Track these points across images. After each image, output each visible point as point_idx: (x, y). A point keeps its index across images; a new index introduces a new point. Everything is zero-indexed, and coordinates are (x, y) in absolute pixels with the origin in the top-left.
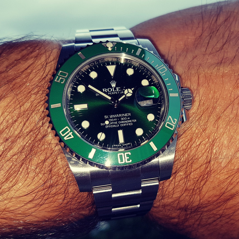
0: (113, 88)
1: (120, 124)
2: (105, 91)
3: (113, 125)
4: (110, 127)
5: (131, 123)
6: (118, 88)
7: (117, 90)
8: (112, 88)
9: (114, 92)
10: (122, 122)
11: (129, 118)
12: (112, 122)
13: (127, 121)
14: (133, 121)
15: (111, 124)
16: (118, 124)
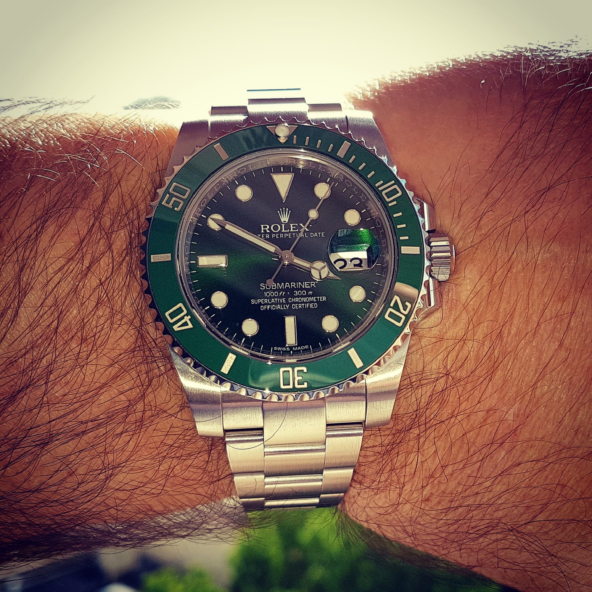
0: (283, 225)
1: (291, 304)
2: (266, 229)
3: (276, 304)
4: (270, 309)
5: (314, 302)
6: (293, 226)
7: (292, 230)
9: (284, 233)
10: (297, 300)
11: (311, 293)
12: (274, 297)
13: (307, 299)
14: (319, 298)
15: (272, 301)
16: (287, 303)
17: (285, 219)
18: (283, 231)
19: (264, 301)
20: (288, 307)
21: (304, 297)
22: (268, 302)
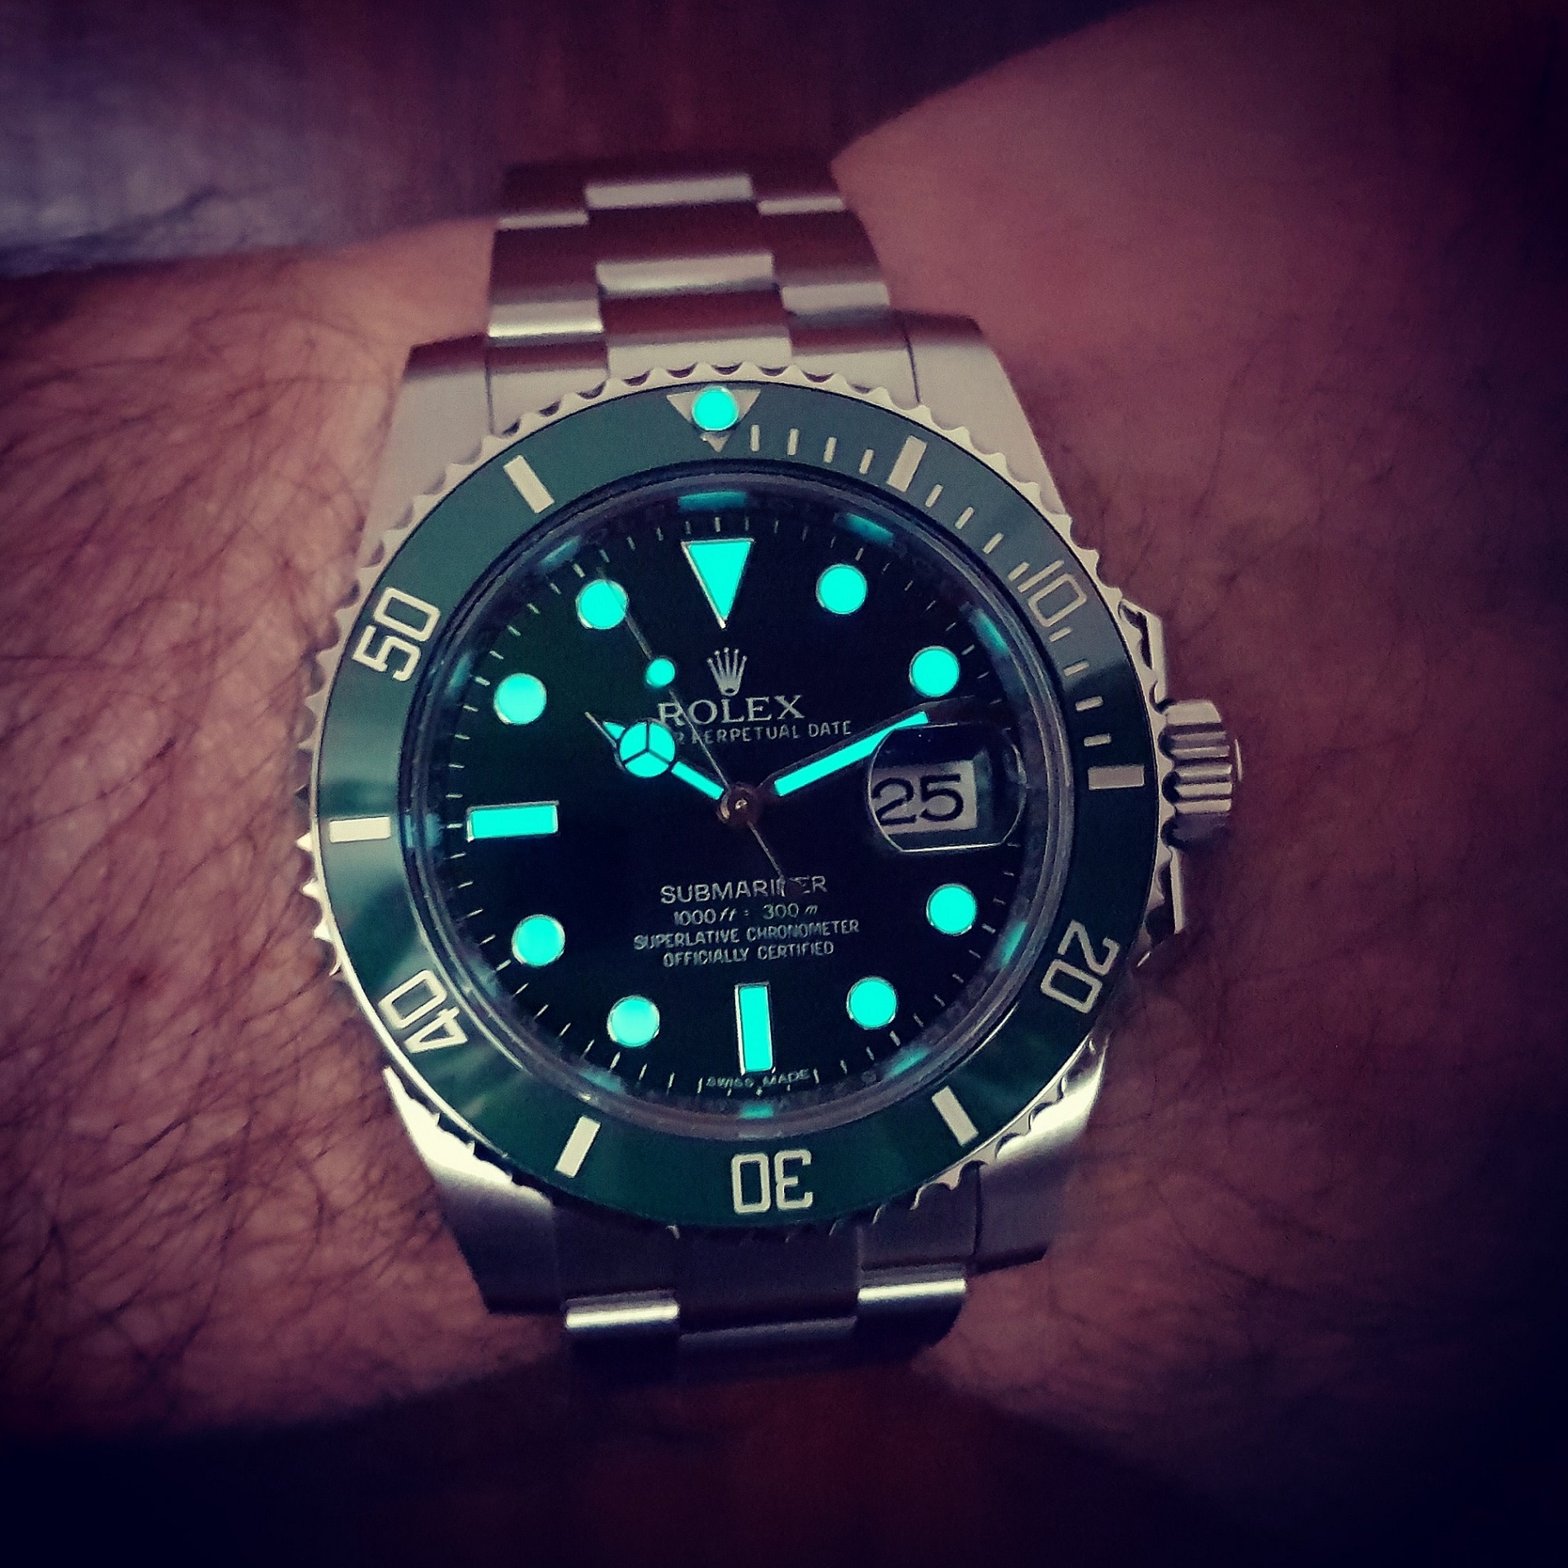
0: (725, 703)
1: (754, 947)
2: (675, 716)
3: (711, 946)
4: (691, 961)
5: (824, 939)
6: (756, 704)
7: (751, 718)
8: (717, 698)
9: (728, 727)
10: (772, 931)
11: (812, 909)
12: (705, 927)
13: (803, 929)
14: (839, 925)
15: (698, 941)
16: (743, 943)
17: (729, 681)
18: (727, 719)
19: (673, 939)
20: (745, 955)
21: (794, 922)
22: (685, 940)
